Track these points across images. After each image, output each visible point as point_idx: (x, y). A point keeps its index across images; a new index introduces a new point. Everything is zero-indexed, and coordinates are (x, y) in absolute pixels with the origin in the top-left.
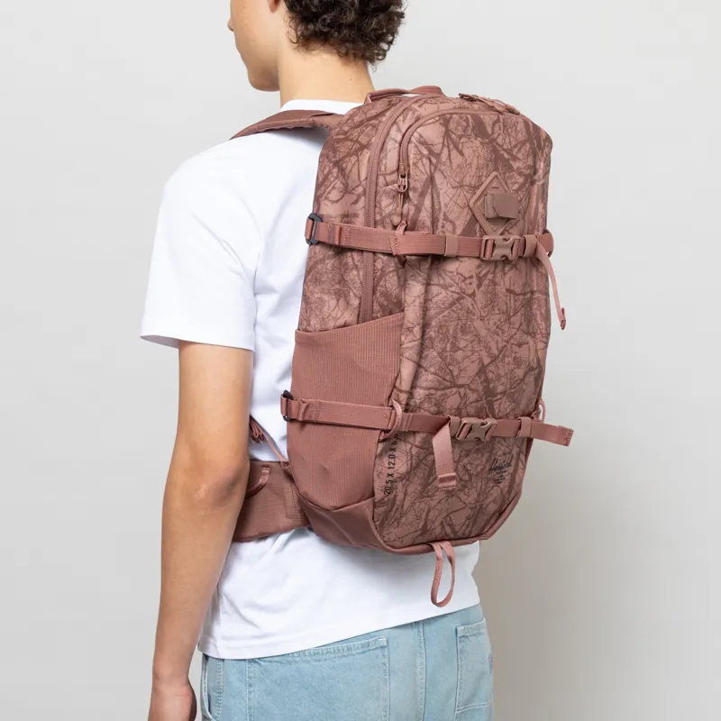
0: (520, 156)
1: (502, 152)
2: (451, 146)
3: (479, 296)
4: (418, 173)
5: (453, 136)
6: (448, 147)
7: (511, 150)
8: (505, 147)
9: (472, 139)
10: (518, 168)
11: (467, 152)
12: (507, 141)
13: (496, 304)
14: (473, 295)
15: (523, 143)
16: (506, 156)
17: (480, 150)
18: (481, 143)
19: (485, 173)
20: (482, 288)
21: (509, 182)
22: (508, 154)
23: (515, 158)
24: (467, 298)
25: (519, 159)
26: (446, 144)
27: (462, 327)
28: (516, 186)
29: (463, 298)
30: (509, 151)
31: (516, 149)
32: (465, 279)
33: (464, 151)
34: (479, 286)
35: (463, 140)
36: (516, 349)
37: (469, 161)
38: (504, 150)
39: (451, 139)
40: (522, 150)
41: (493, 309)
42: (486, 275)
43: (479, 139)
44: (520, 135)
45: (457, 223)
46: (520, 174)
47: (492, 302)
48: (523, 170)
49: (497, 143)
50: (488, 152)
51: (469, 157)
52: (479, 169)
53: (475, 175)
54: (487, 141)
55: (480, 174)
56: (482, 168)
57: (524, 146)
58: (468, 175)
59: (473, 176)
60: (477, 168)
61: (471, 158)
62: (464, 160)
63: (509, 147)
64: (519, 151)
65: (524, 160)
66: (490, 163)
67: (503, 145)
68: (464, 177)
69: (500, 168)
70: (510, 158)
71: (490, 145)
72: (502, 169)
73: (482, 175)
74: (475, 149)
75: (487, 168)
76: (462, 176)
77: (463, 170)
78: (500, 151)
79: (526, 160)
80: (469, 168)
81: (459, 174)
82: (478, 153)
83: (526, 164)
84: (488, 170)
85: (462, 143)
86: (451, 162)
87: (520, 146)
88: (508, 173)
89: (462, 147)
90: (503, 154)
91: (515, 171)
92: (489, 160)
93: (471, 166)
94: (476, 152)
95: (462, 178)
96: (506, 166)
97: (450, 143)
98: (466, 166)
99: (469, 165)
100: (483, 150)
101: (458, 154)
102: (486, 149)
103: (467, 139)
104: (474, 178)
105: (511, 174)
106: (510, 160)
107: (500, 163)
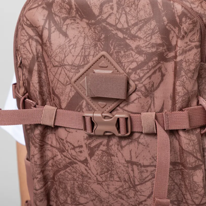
0: (140, 34)
1: (114, 32)
2: (53, 29)
3: (92, 163)
5: (57, 19)
6: (49, 29)
7: (127, 29)
8: (119, 26)
9: (78, 21)
10: (138, 47)
11: (71, 33)
12: (123, 19)
13: (114, 172)
14: (85, 162)
15: (147, 21)
16: (120, 35)
17: (87, 30)
18: (88, 24)
19: (92, 53)
20: (95, 157)
21: (123, 60)
22: (124, 33)
23: (134, 37)
24: (80, 163)
25: (140, 38)
26: (47, 26)
28: (134, 65)
29: (76, 163)
31: (136, 28)
33: (68, 33)
34: (91, 154)
35: (68, 21)
37: (73, 42)
39: (55, 22)
40: (145, 28)
41: (111, 176)
42: (98, 146)
44: (142, 13)
46: (140, 52)
47: (108, 170)
48: (143, 49)
49: (108, 24)
50: (95, 33)
51: (74, 38)
52: (85, 49)
53: (80, 55)
54: (93, 21)
55: (87, 54)
56: (90, 48)
57: (147, 24)
58: (70, 55)
59: (77, 56)
60: (82, 48)
61: (76, 39)
62: (67, 40)
63: (126, 26)
64: (140, 29)
65: (147, 38)
66: (99, 43)
67: (116, 24)
68: (65, 57)
69: (112, 48)
70: (127, 37)
71: (97, 26)
72: (114, 49)
73: (89, 55)
74: (82, 30)
75: (95, 48)
76: (64, 56)
77: (64, 51)
78: (112, 30)
79: (150, 38)
80: (72, 48)
81: (59, 55)
82: (84, 33)
83: (148, 43)
84: (96, 50)
85: (67, 25)
86: (50, 44)
87: (141, 24)
88: (122, 52)
89: (67, 29)
90: (116, 34)
91: (133, 50)
92: (97, 39)
93: (75, 47)
94: (83, 33)
95: (63, 58)
96: (120, 45)
97: (53, 25)
98: (69, 46)
99: (72, 46)
100: (90, 31)
101: (61, 35)
102: (93, 29)
103: (73, 21)
104: (79, 58)
105: (127, 53)
106: (127, 39)
107: (112, 42)
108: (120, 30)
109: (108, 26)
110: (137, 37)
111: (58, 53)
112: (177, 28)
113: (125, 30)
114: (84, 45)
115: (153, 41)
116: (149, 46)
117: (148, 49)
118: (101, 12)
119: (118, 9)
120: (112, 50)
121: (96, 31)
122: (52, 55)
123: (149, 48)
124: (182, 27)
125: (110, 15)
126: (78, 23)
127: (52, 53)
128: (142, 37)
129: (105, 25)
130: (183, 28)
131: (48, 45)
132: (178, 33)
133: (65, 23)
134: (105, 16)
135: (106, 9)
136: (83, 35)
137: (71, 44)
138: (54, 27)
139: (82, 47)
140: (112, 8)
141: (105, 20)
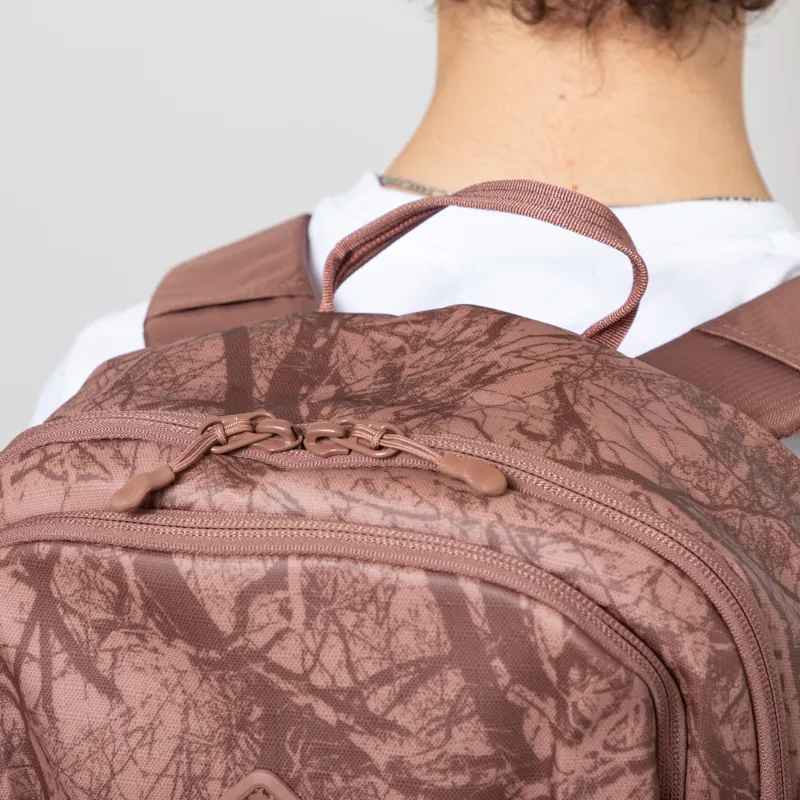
0: (402, 716)
1: (301, 700)
2: (59, 661)
5: (72, 622)
6: (45, 663)
7: (354, 692)
8: (319, 680)
10: (395, 765)
11: (130, 683)
12: (333, 655)
15: (427, 670)
16: (325, 712)
17: (192, 681)
18: (194, 660)
19: (218, 770)
22: (337, 706)
23: (378, 726)
25: (405, 732)
26: (34, 648)
30: (347, 699)
31: (385, 692)
33: (119, 682)
35: (117, 639)
37: (139, 721)
39: (65, 635)
40: (421, 695)
44: (406, 637)
48: (417, 774)
49: (275, 668)
50: (226, 697)
51: (143, 704)
52: (189, 753)
53: (172, 771)
54: (213, 654)
55: (197, 770)
56: (208, 752)
57: (430, 683)
58: (132, 771)
59: (160, 776)
60: (179, 749)
61: (152, 707)
62: (117, 711)
63: (344, 681)
64: (402, 697)
65: (430, 734)
66: (242, 735)
67: (307, 673)
68: (113, 775)
69: (296, 758)
70: (351, 722)
71: (232, 673)
72: (304, 762)
73: (206, 775)
74: (173, 678)
75: (229, 750)
76: (107, 770)
77: (109, 750)
78: (292, 694)
79: (442, 735)
80: (140, 744)
81: (89, 764)
82: (184, 692)
83: (437, 752)
84: (233, 759)
85: (114, 651)
86: (52, 719)
87: (405, 680)
88: (337, 778)
89: (113, 666)
90: (309, 706)
91: (377, 773)
92: (234, 722)
93: (148, 739)
94: (179, 690)
95: (104, 780)
96: (327, 751)
97: (58, 646)
98: (127, 735)
99: (139, 735)
100: (205, 686)
101: (92, 689)
102: (215, 684)
103: (134, 640)
104: (167, 782)
105: (354, 783)
106: (351, 729)
107: (297, 735)
108: (324, 695)
109: (273, 677)
110: (393, 725)
111: (83, 756)
112: (552, 702)
113: (341, 698)
114: (186, 737)
115: (456, 747)
116: (441, 765)
117: (437, 776)
118: (242, 624)
119: (311, 614)
120: (297, 766)
121: (229, 692)
122: (60, 762)
123: (443, 772)
124: (570, 701)
125: (279, 636)
126: (155, 650)
127: (60, 753)
128: (413, 728)
129: (260, 670)
130: (575, 705)
131: (44, 720)
132: (558, 719)
133: (107, 644)
134: (259, 640)
135: (263, 612)
136: (179, 698)
137: (133, 725)
138: (64, 656)
139: (175, 743)
140: (286, 612)
141: (260, 655)
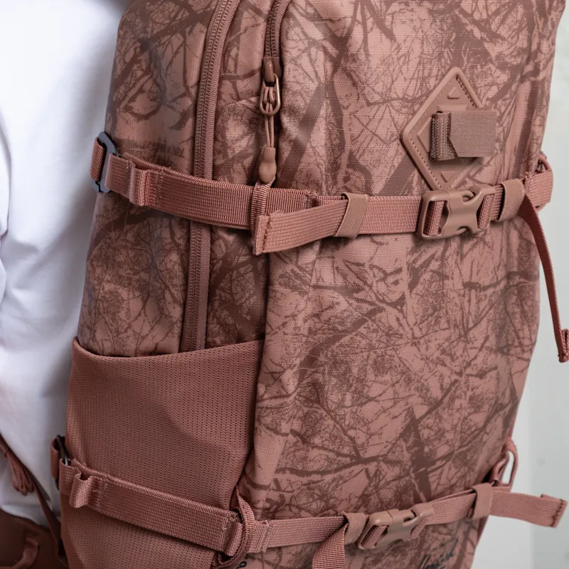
0: (503, 32)
1: (469, 28)
2: (370, 22)
3: (412, 303)
4: (300, 78)
6: (364, 24)
7: (487, 21)
8: (476, 16)
9: (413, 5)
10: (499, 56)
11: (400, 31)
12: (481, 3)
13: (442, 313)
14: (400, 303)
15: (511, 6)
16: (477, 33)
17: (427, 24)
18: (431, 12)
19: (435, 72)
20: (419, 288)
21: (480, 83)
22: (482, 29)
23: (494, 37)
24: (389, 309)
25: (503, 39)
26: (359, 17)
27: (375, 362)
28: (494, 91)
29: (381, 310)
30: (483, 25)
31: (498, 19)
32: (386, 275)
33: (395, 32)
34: (412, 286)
35: (395, 7)
36: (475, 381)
37: (403, 51)
38: (475, 22)
40: (509, 21)
41: (437, 322)
42: (427, 264)
43: (427, 4)
45: (375, 173)
46: (503, 67)
47: (435, 310)
48: (508, 60)
49: (463, 12)
50: (443, 30)
51: (405, 41)
52: (424, 64)
53: (416, 76)
54: (441, 6)
55: (426, 74)
56: (431, 62)
57: (512, 13)
58: (401, 77)
59: (411, 79)
60: (420, 63)
61: (408, 44)
62: (394, 47)
63: (485, 16)
64: (503, 22)
65: (512, 38)
66: (447, 50)
67: (473, 12)
68: (393, 82)
69: (465, 59)
70: (485, 37)
71: (447, 15)
72: (468, 61)
73: (429, 76)
74: (418, 24)
75: (439, 60)
76: (390, 81)
77: (391, 69)
78: (467, 24)
79: (516, 38)
80: (404, 63)
81: (383, 77)
82: (422, 32)
83: (513, 47)
84: (441, 65)
85: (393, 14)
86: (367, 55)
87: (504, 13)
88: (479, 67)
89: (392, 23)
90: (472, 31)
91: (492, 63)
92: (444, 44)
93: (407, 59)
94: (420, 31)
95: (389, 85)
96: (476, 54)
97: (368, 15)
98: (399, 59)
99: (403, 58)
100: (433, 26)
101: (384, 36)
102: (438, 23)
103: (403, 6)
104: (414, 82)
105: (484, 69)
106: (486, 41)
107: (466, 48)
109: (461, 16)
110: (499, 36)
111: (380, 74)
112: (543, 19)
113: (483, 24)
114: (423, 56)
115: (519, 44)
116: (514, 54)
117: (513, 59)
120: (466, 63)
121: (445, 28)
122: (367, 80)
123: (515, 57)
124: (550, 17)
126: (412, 10)
127: (369, 75)
128: (506, 36)
129: (457, 13)
130: (552, 19)
131: (362, 57)
132: (543, 29)
133: (389, 11)
136: (420, 35)
137: (400, 54)
138: (371, 20)
139: (417, 60)
